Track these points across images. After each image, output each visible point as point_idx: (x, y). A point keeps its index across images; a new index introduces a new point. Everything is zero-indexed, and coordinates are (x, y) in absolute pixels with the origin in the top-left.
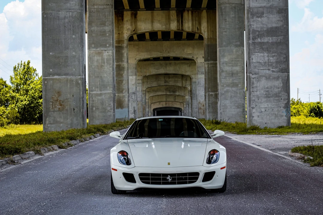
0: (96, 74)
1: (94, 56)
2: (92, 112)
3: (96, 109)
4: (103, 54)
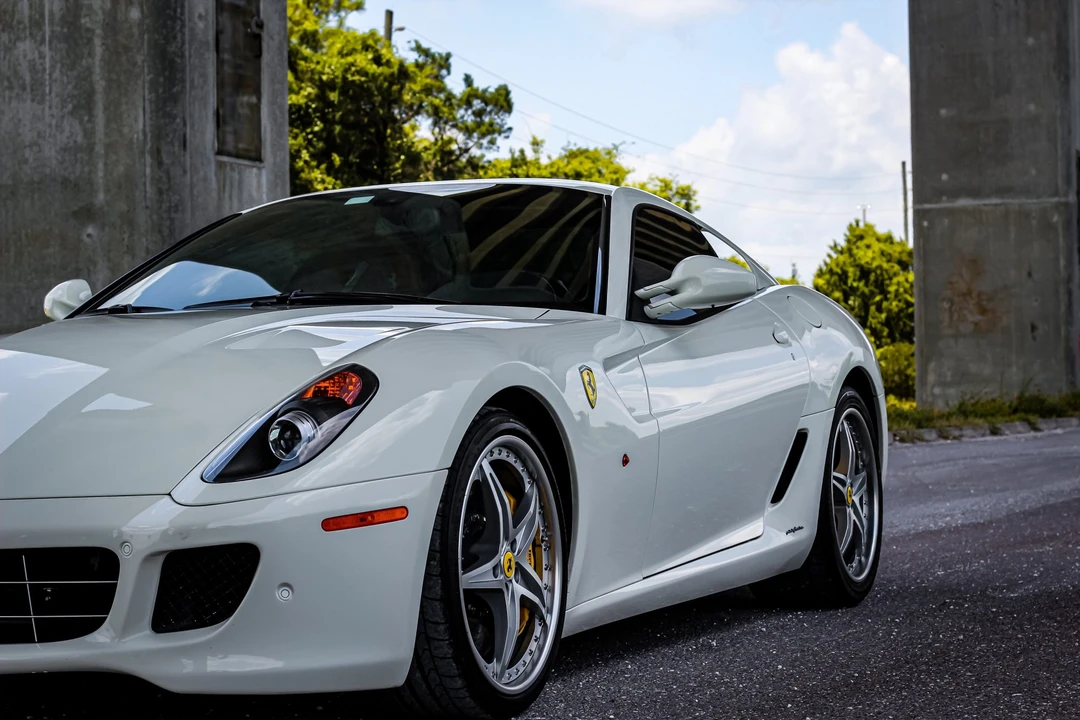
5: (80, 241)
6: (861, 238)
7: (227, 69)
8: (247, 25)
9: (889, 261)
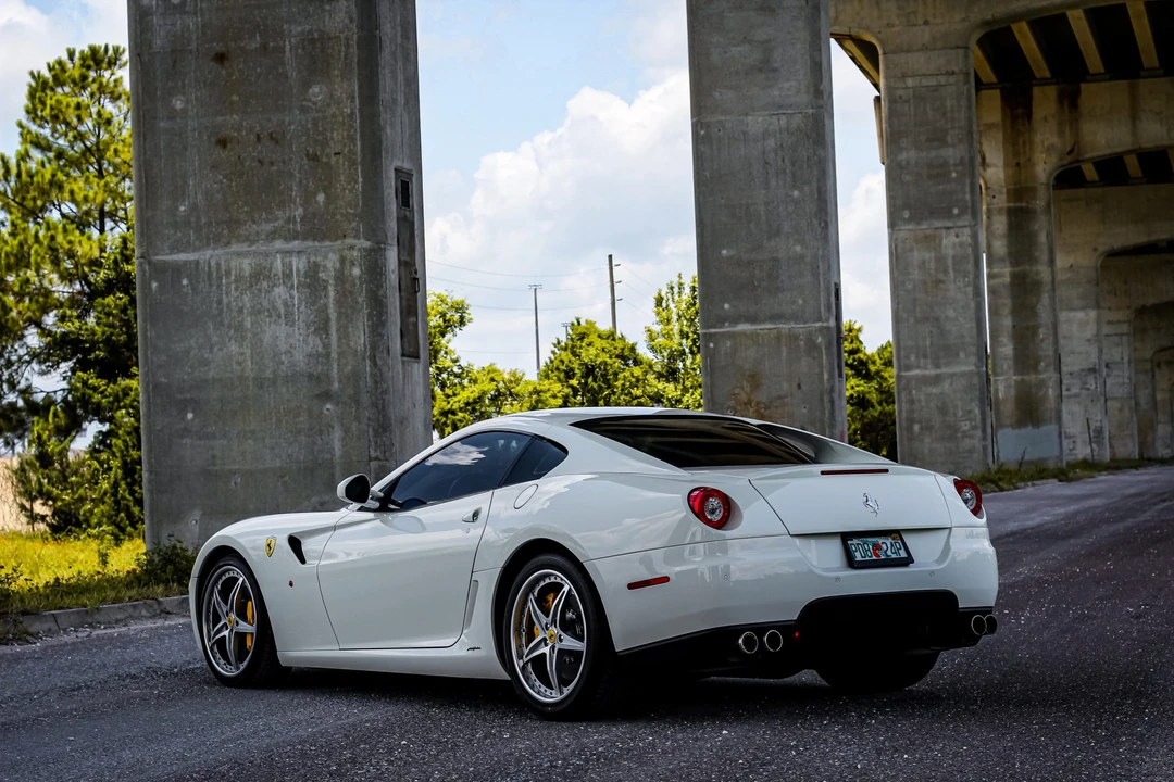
0: (918, 309)
1: (911, 250)
2: (910, 439)
3: (921, 429)
4: (941, 240)
5: (321, 413)
6: (582, 337)
7: (404, 302)
8: (411, 273)
9: (610, 357)
